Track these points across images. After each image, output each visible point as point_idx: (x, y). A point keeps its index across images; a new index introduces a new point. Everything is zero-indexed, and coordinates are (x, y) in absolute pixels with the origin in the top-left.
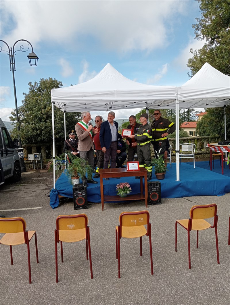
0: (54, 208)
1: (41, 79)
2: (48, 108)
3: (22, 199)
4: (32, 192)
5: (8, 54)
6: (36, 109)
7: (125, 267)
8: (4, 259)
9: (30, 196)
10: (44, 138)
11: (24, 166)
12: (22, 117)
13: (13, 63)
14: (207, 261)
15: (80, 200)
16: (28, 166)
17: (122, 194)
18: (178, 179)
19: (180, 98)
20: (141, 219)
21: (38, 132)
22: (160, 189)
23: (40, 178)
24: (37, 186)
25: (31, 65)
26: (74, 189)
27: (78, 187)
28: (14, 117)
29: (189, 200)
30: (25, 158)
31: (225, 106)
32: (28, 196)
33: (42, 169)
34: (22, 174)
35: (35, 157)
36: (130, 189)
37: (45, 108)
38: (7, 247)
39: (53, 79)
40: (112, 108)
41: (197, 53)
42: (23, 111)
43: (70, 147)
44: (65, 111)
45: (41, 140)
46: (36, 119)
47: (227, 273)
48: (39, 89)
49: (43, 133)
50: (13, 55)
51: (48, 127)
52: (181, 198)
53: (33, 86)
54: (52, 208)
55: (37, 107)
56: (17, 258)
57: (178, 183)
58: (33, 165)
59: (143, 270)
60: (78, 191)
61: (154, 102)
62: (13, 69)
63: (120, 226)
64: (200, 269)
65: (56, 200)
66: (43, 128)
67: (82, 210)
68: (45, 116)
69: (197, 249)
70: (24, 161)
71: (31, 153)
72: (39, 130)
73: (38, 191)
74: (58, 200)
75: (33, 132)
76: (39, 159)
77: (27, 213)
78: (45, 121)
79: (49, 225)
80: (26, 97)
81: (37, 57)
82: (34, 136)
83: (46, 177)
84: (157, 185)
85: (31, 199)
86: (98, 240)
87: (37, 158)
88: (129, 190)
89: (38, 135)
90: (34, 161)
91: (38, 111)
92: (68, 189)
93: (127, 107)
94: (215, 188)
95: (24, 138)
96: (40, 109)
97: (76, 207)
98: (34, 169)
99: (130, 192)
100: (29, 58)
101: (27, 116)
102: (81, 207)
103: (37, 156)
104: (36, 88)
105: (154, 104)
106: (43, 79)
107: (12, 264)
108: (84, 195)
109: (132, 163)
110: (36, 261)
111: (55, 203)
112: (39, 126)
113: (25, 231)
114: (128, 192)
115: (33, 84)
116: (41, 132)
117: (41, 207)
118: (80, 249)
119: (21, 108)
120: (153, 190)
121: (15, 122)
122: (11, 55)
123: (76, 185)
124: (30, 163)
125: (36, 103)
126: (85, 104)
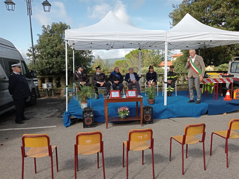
0: (67, 127)
1: (53, 23)
2: (59, 46)
3: (39, 119)
4: (47, 114)
6: (49, 47)
7: (131, 174)
8: (29, 168)
9: (45, 117)
10: (56, 71)
11: (39, 93)
12: (37, 53)
13: (29, 9)
14: (196, 168)
15: (88, 121)
16: (41, 93)
17: (122, 115)
18: (165, 104)
19: (169, 40)
20: (146, 135)
21: (51, 66)
22: (152, 112)
23: (52, 103)
24: (51, 109)
25: (45, 11)
26: (83, 112)
27: (87, 110)
28: (30, 53)
29: (174, 121)
30: (39, 87)
31: (199, 48)
32: (44, 117)
33: (53, 95)
34: (37, 99)
35: (48, 86)
36: (129, 112)
37: (56, 46)
38: (30, 159)
39: (63, 23)
40: (113, 47)
41: (178, 7)
42: (38, 49)
43: (78, 78)
44: (74, 49)
45: (53, 72)
46: (49, 56)
47: (213, 178)
48: (51, 31)
49: (55, 67)
50: (30, 2)
51: (59, 62)
52: (167, 119)
53: (46, 28)
54: (65, 126)
55: (49, 45)
56: (39, 168)
57: (166, 108)
58: (46, 93)
59: (146, 176)
60: (87, 113)
61: (146, 43)
63: (128, 141)
64: (191, 175)
65: (68, 120)
66: (55, 63)
67: (90, 128)
68: (56, 53)
69: (186, 159)
70: (38, 89)
71: (44, 83)
72: (51, 64)
73: (52, 113)
74: (70, 121)
75: (46, 65)
76: (51, 88)
77: (44, 130)
78: (57, 57)
79: (64, 140)
80: (40, 37)
81: (50, 4)
82: (47, 69)
83: (57, 102)
84: (150, 109)
85: (46, 120)
86: (106, 152)
87: (50, 87)
88: (127, 112)
89: (51, 68)
90: (47, 89)
91: (50, 49)
92: (78, 111)
93: (124, 47)
94: (194, 112)
95: (38, 71)
96: (52, 47)
97: (85, 126)
98: (47, 96)
99: (129, 115)
100: (43, 5)
101: (41, 53)
102: (89, 125)
103: (50, 85)
104: (49, 30)
105: (146, 45)
106: (54, 23)
107: (36, 173)
108: (92, 117)
109: (131, 92)
110: (56, 170)
111: (68, 123)
112: (51, 61)
113: (49, 145)
114: (127, 114)
115: (46, 27)
116: (53, 66)
117: (55, 126)
118: (92, 160)
119: (36, 46)
120: (146, 113)
121: (31, 57)
122: (28, 2)
123: (85, 109)
124: (44, 91)
125: (49, 42)
126: (92, 43)
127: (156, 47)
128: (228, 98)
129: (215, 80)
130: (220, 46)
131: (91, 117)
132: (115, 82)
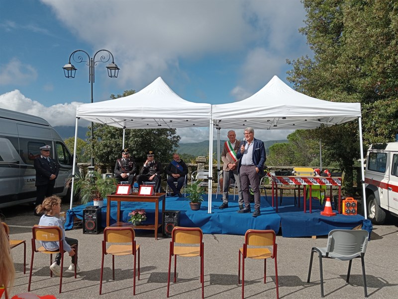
5: (88, 64)
10: (116, 156)
13: (92, 75)
15: (90, 224)
18: (210, 211)
19: (215, 117)
22: (177, 220)
26: (84, 211)
27: (89, 209)
29: (215, 238)
44: (125, 128)
49: (115, 151)
50: (93, 65)
52: (210, 235)
60: (88, 214)
62: (92, 80)
65: (70, 222)
67: (91, 235)
81: (118, 68)
84: (175, 215)
88: (142, 218)
97: (86, 231)
102: (90, 231)
109: (145, 188)
111: (69, 225)
114: (140, 220)
120: (169, 221)
122: (91, 65)
123: (87, 207)
126: (132, 120)
127: (244, 125)
128: (327, 212)
129: (305, 179)
130: (336, 124)
131: (93, 219)
132: (173, 175)
